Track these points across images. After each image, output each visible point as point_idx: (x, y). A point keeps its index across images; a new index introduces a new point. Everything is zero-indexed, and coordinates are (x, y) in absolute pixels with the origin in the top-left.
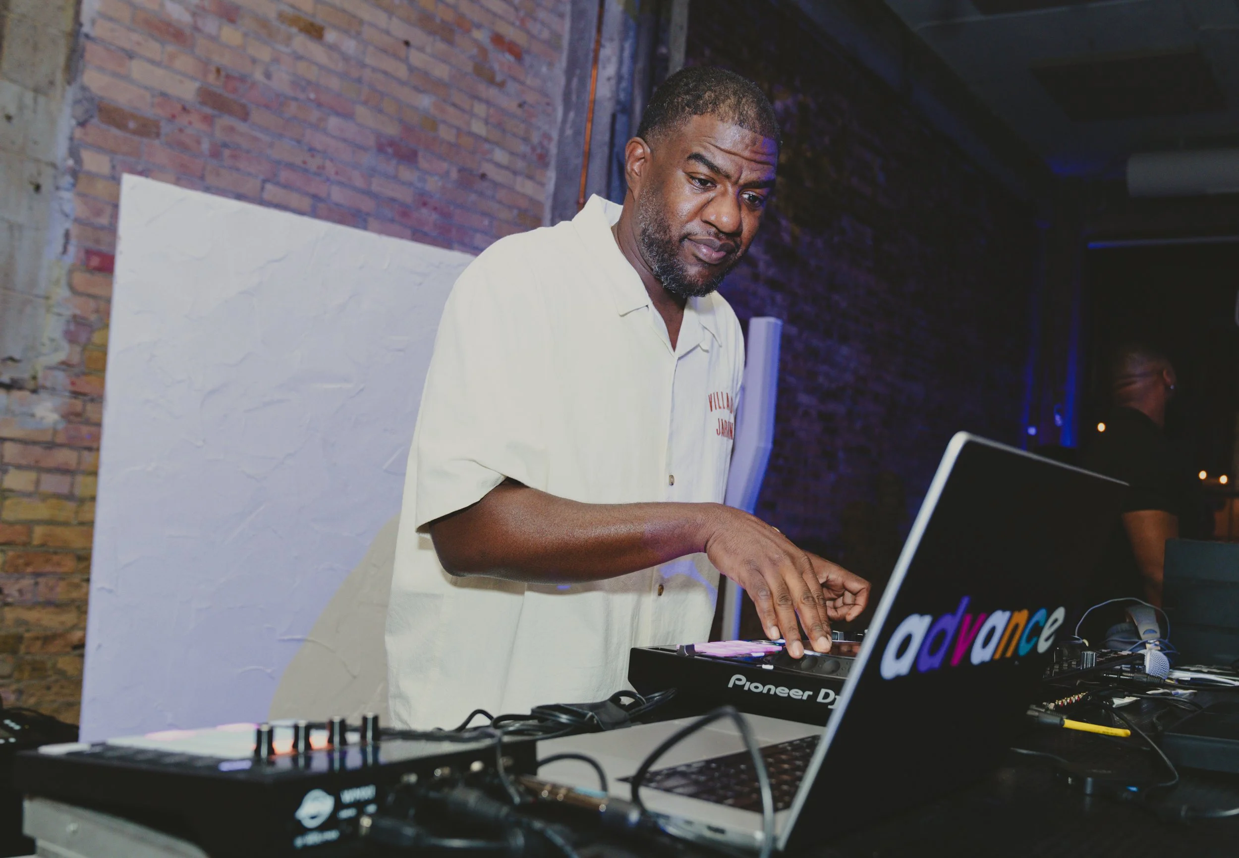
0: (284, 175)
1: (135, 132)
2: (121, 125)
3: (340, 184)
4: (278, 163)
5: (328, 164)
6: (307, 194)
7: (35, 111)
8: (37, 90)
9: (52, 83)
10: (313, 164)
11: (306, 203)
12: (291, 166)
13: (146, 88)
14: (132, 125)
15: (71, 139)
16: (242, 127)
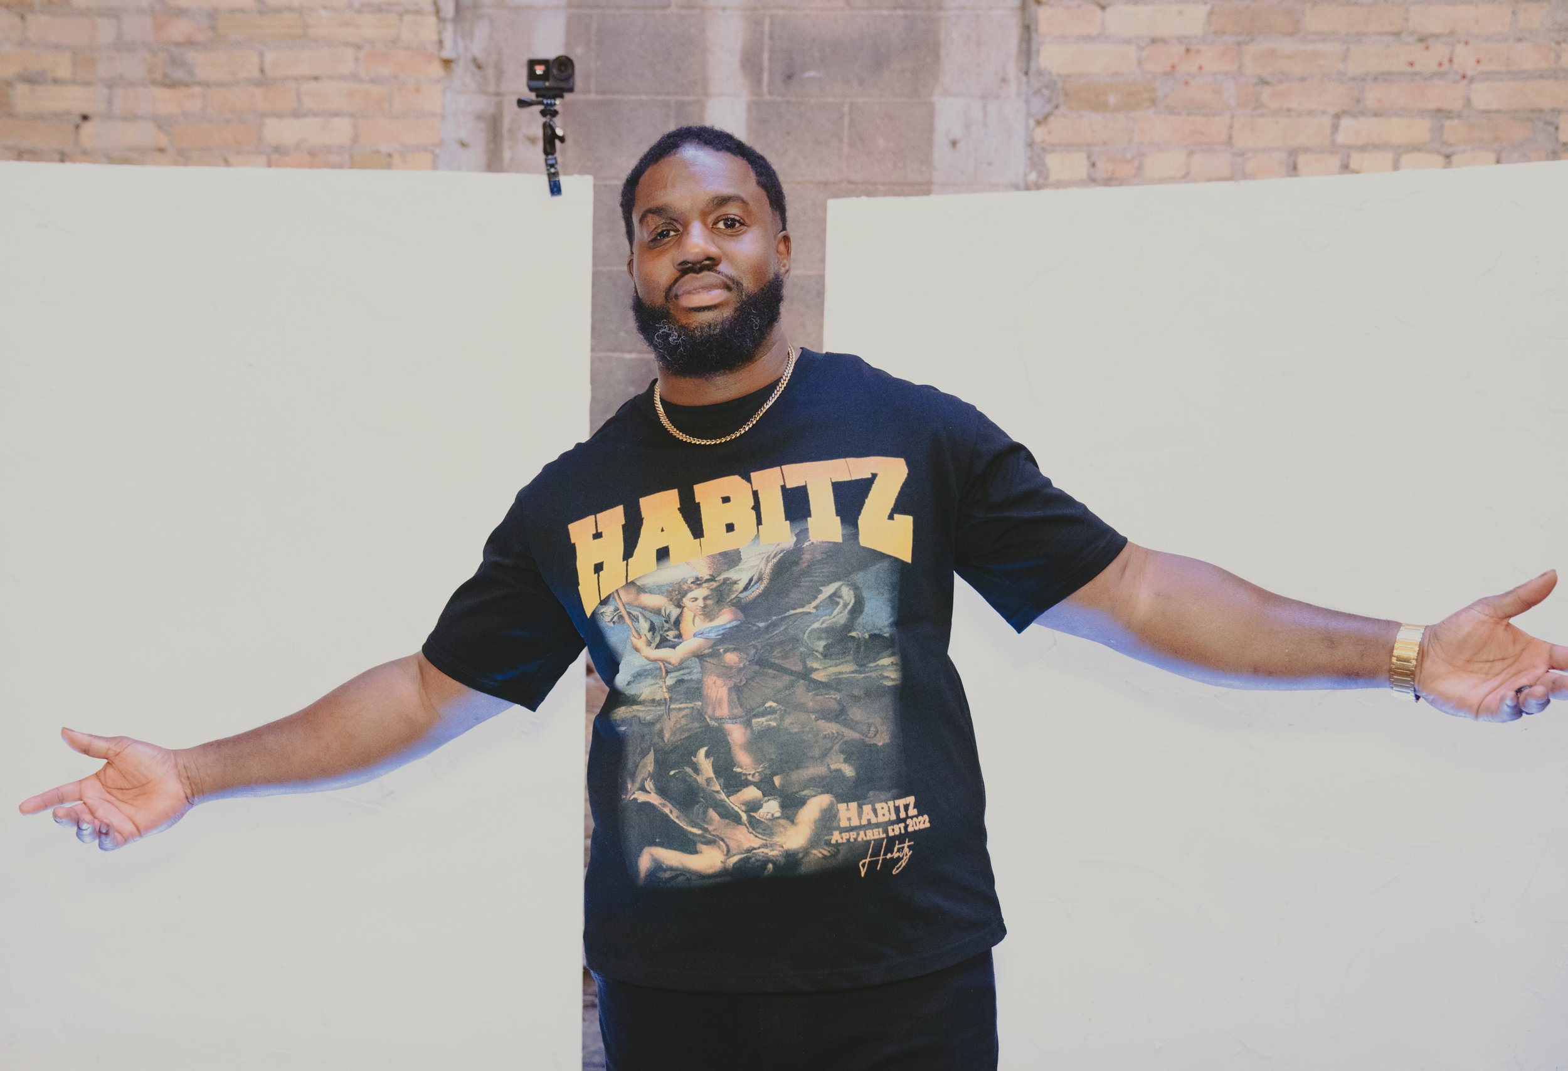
0: (1373, 96)
1: (1117, 109)
2: (1099, 106)
3: (1487, 76)
4: (1360, 80)
5: (1460, 49)
6: (1422, 113)
7: (985, 125)
8: (984, 97)
9: (1004, 80)
10: (1428, 61)
11: (1420, 130)
12: (1384, 77)
13: (1128, 41)
14: (1112, 99)
15: (1030, 144)
16: (1287, 46)
